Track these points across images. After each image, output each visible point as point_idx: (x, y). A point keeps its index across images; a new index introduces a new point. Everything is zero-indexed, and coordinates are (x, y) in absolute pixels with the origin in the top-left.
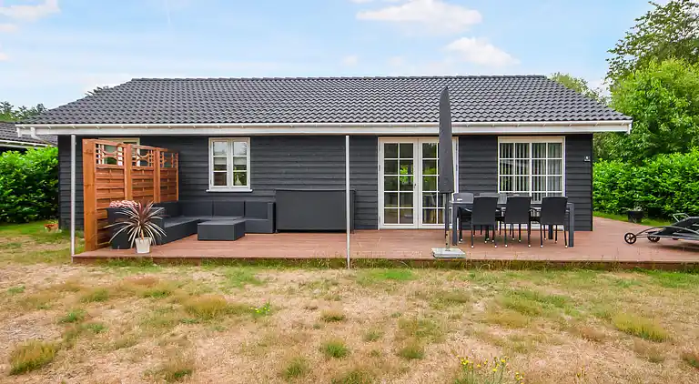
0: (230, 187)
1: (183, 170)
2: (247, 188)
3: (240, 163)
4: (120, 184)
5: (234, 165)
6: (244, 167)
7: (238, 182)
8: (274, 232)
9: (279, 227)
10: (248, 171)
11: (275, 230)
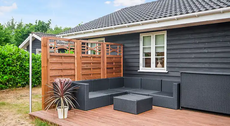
0: (153, 69)
1: (126, 57)
2: (164, 70)
3: (160, 50)
4: (72, 66)
5: (156, 53)
6: (162, 54)
7: (159, 65)
8: (178, 108)
9: (183, 104)
10: (165, 57)
11: (179, 107)
